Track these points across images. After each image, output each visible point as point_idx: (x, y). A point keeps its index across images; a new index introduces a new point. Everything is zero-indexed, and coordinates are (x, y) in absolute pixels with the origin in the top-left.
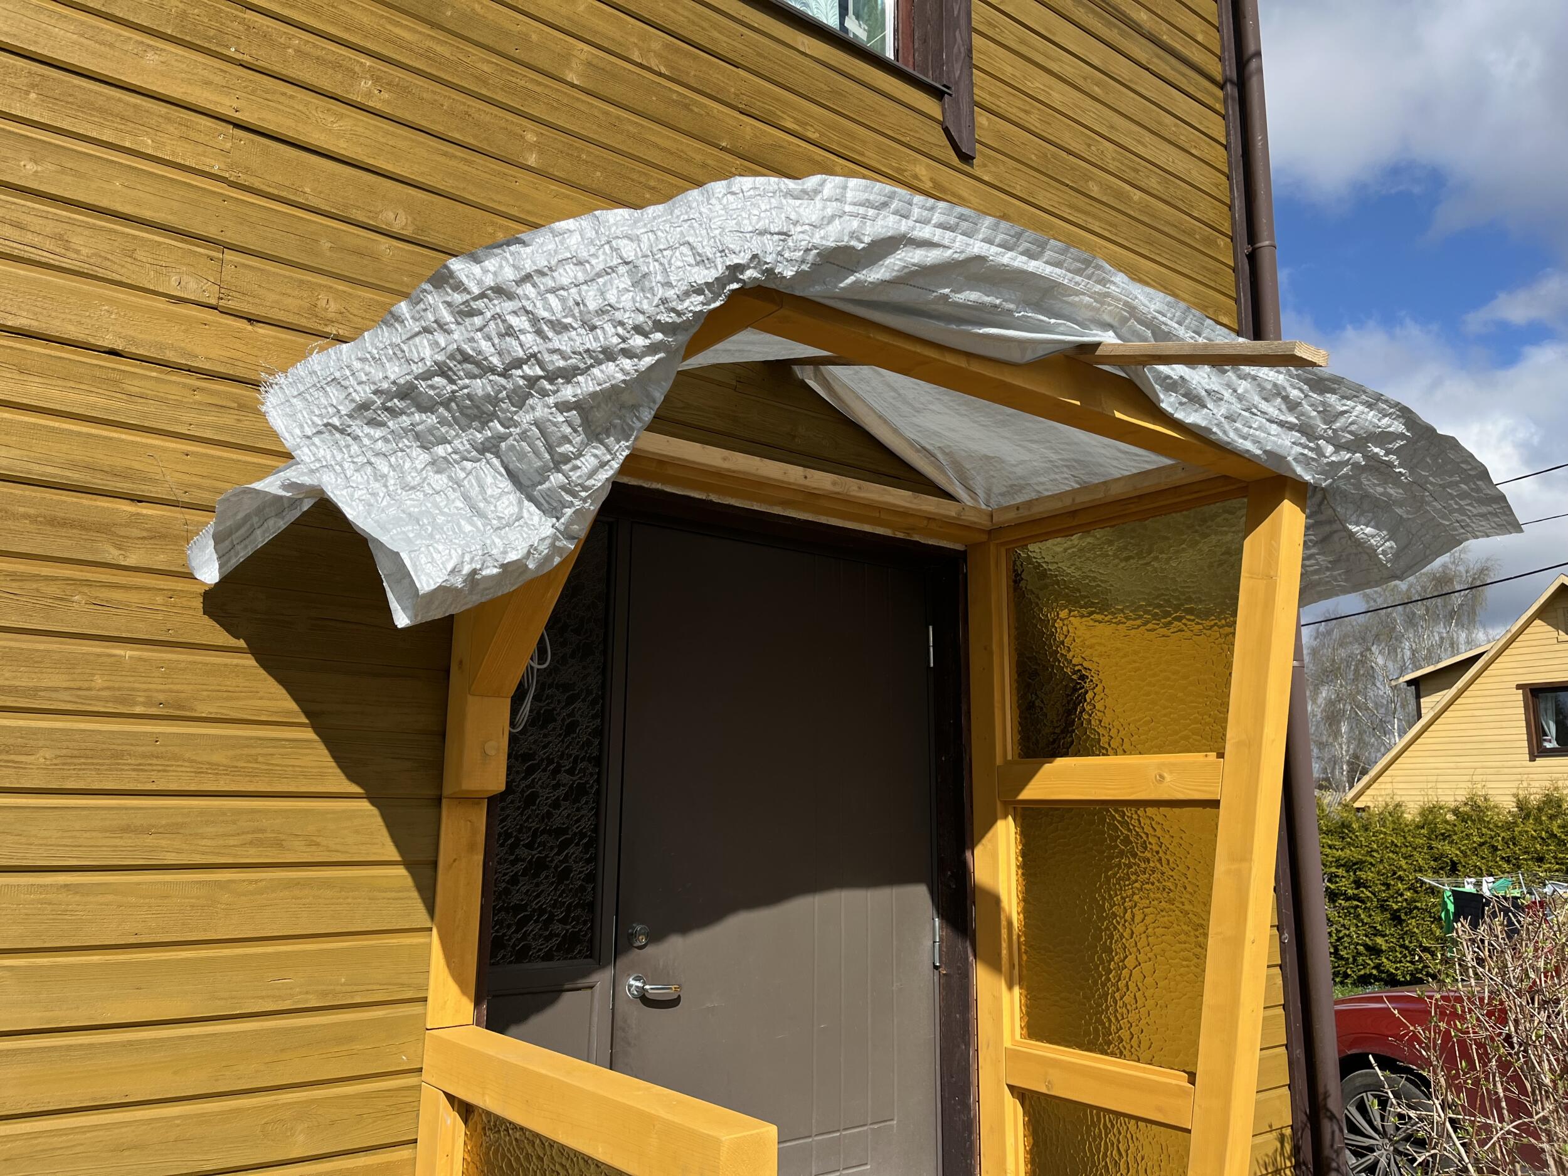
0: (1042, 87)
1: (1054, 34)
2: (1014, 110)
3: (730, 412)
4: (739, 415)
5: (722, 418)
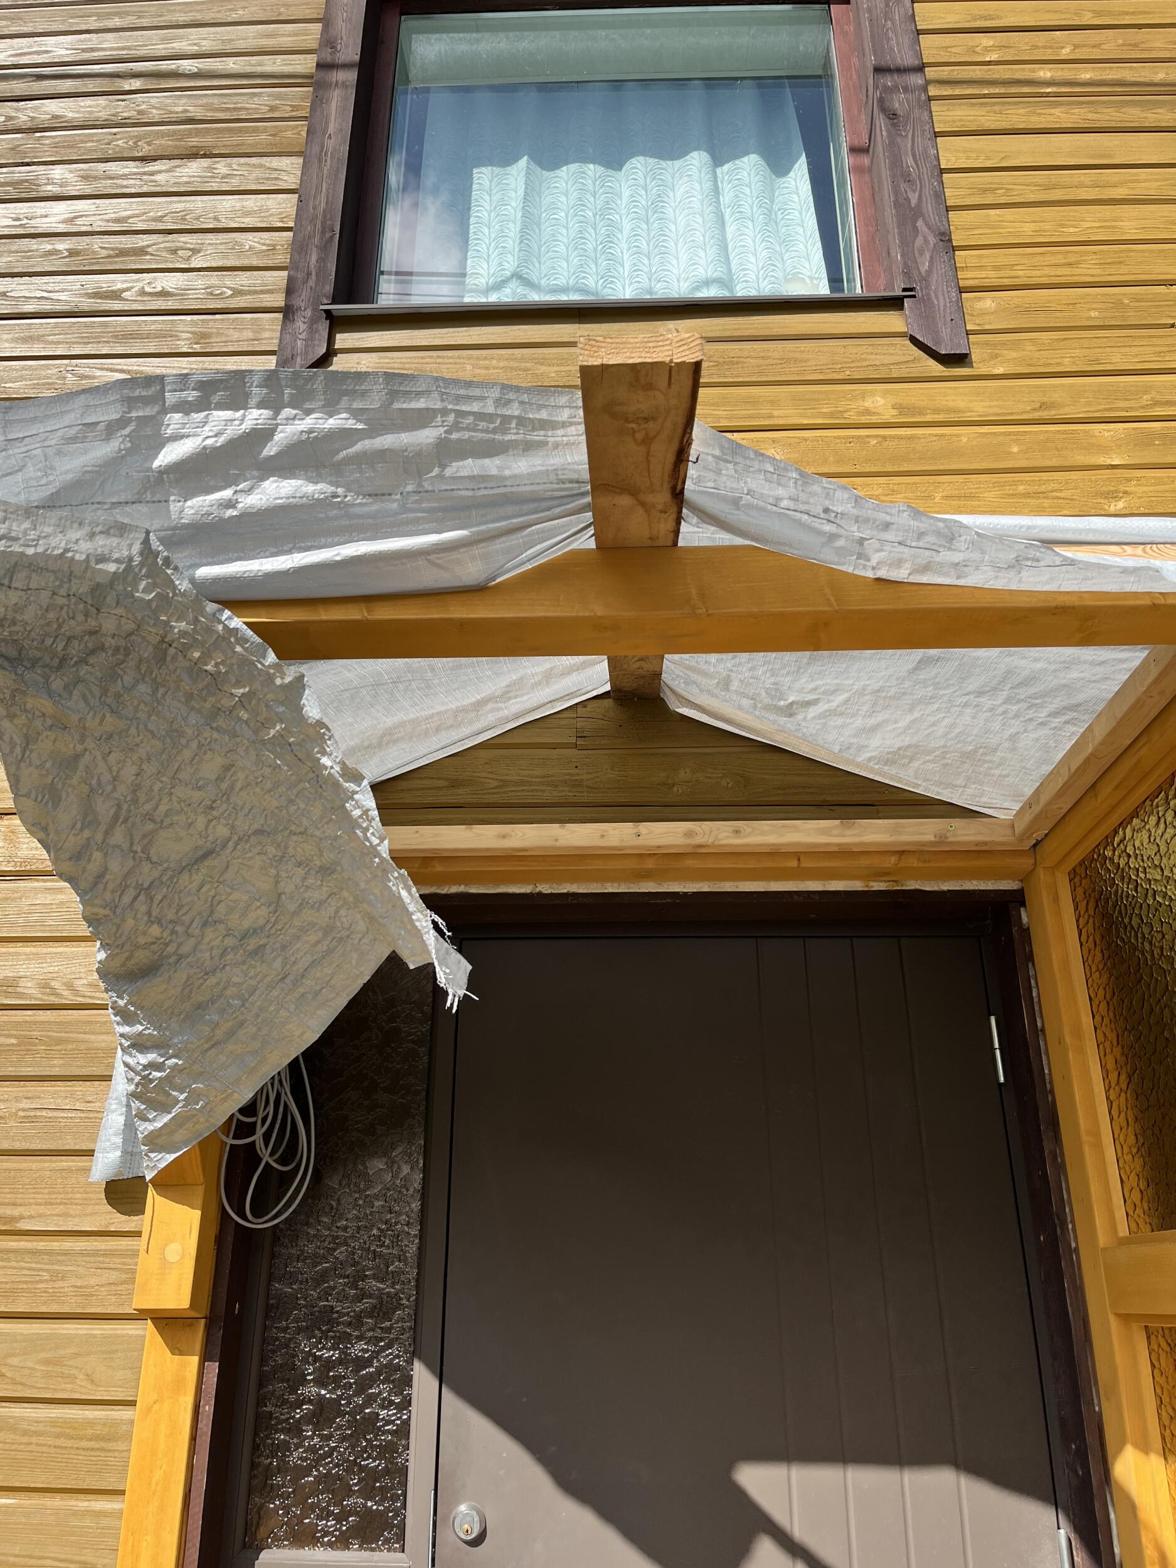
0: (1097, 225)
1: (1110, 156)
2: (1047, 271)
3: (568, 777)
4: (582, 777)
5: (556, 786)
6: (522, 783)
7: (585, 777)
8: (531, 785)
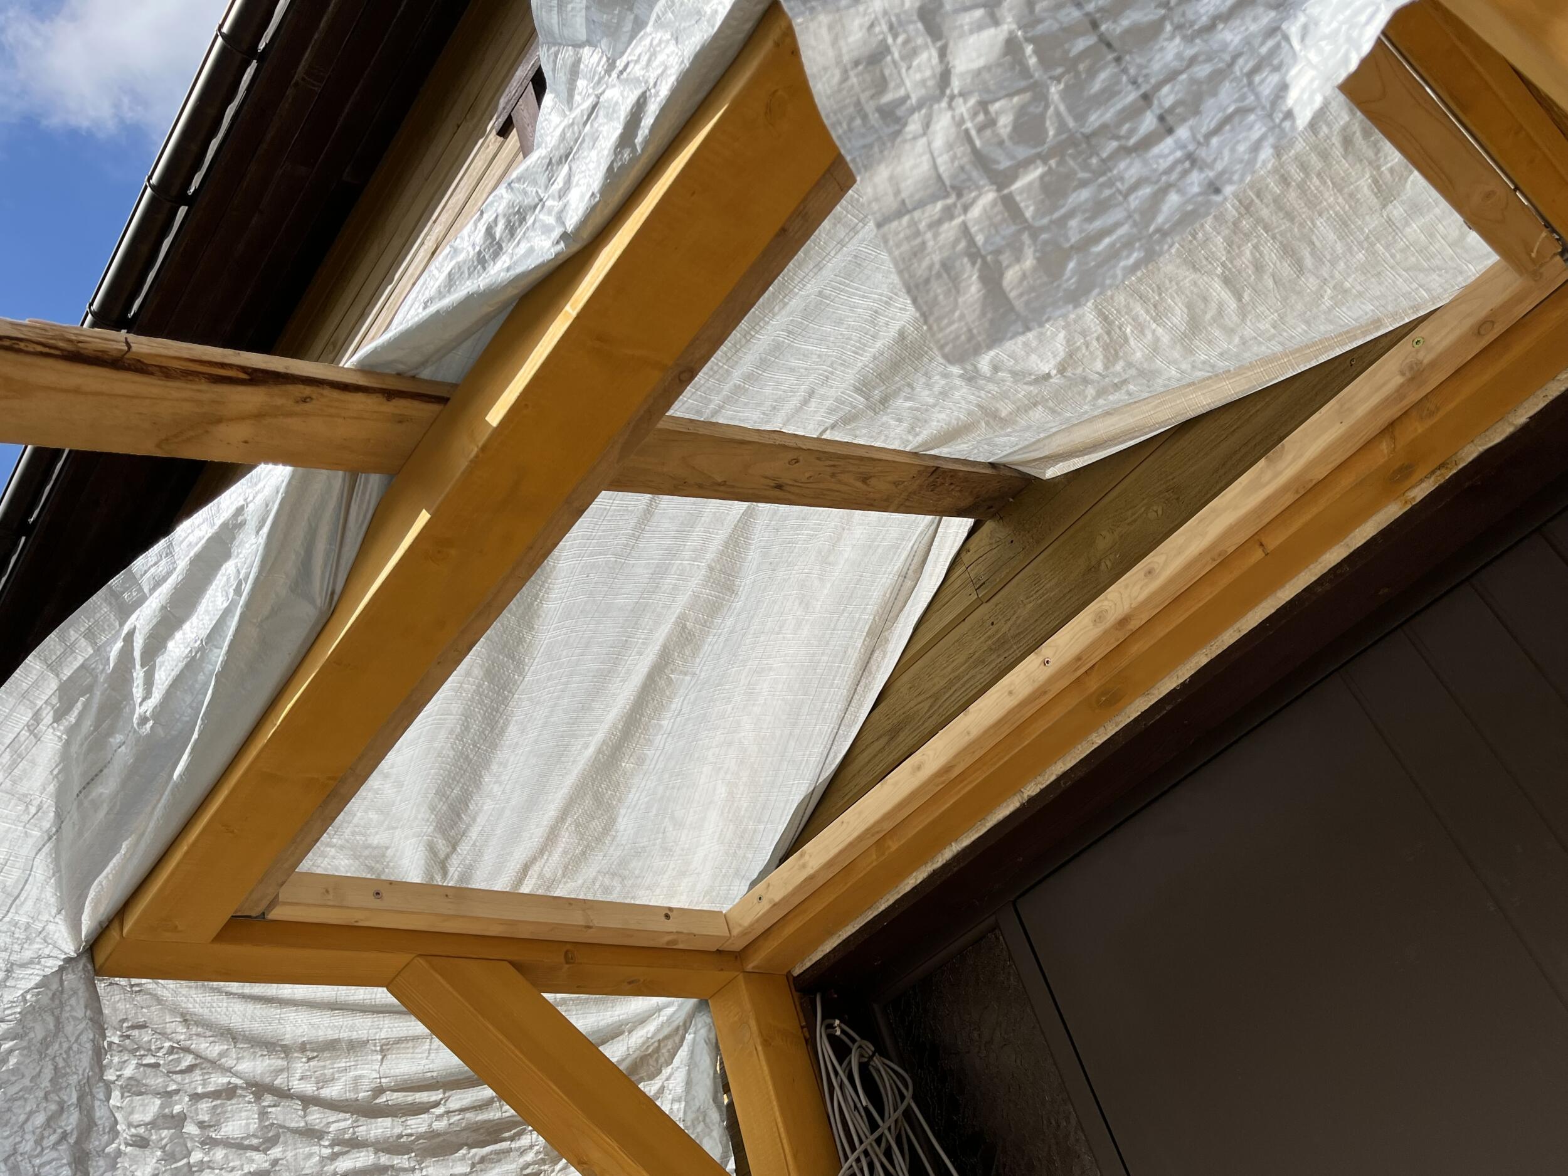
3: (990, 642)
4: (1003, 630)
5: (983, 661)
6: (951, 683)
7: (1005, 629)
8: (959, 679)
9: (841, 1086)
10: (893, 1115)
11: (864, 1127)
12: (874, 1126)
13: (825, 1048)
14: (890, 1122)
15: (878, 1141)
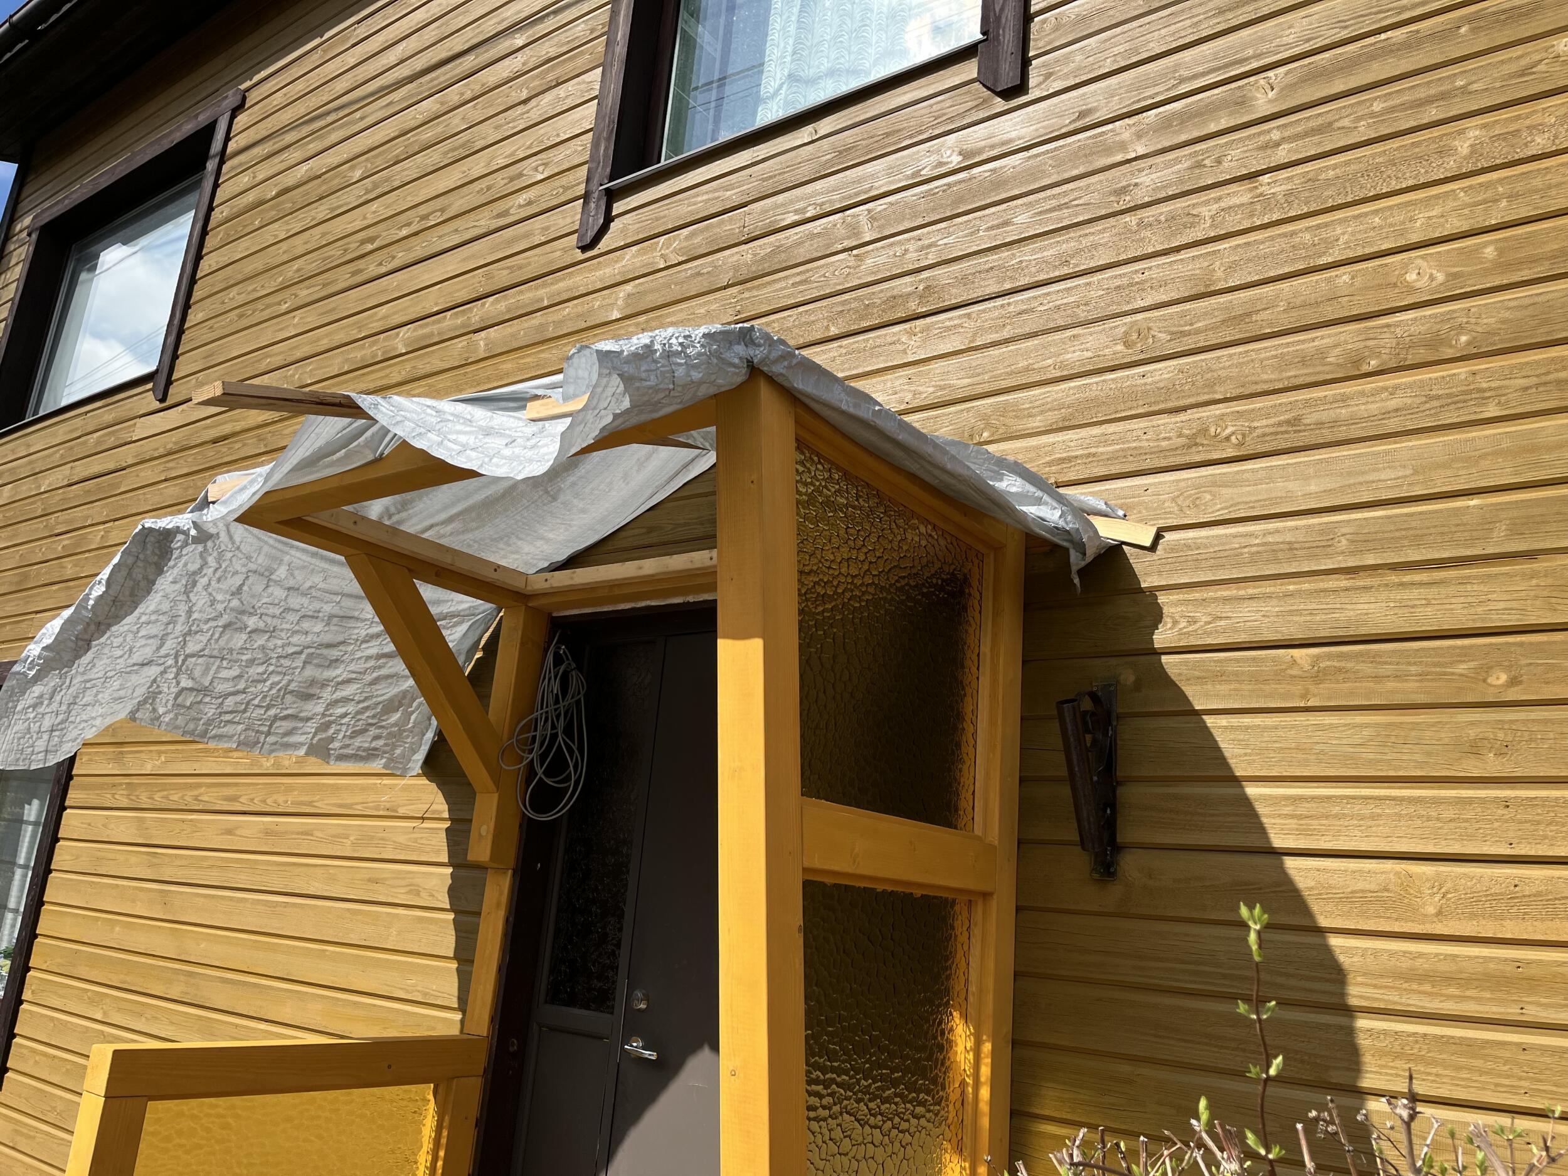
9: (550, 679)
10: (569, 700)
11: (551, 701)
12: (557, 702)
13: (550, 658)
14: (566, 703)
15: (556, 710)
